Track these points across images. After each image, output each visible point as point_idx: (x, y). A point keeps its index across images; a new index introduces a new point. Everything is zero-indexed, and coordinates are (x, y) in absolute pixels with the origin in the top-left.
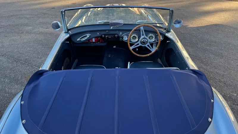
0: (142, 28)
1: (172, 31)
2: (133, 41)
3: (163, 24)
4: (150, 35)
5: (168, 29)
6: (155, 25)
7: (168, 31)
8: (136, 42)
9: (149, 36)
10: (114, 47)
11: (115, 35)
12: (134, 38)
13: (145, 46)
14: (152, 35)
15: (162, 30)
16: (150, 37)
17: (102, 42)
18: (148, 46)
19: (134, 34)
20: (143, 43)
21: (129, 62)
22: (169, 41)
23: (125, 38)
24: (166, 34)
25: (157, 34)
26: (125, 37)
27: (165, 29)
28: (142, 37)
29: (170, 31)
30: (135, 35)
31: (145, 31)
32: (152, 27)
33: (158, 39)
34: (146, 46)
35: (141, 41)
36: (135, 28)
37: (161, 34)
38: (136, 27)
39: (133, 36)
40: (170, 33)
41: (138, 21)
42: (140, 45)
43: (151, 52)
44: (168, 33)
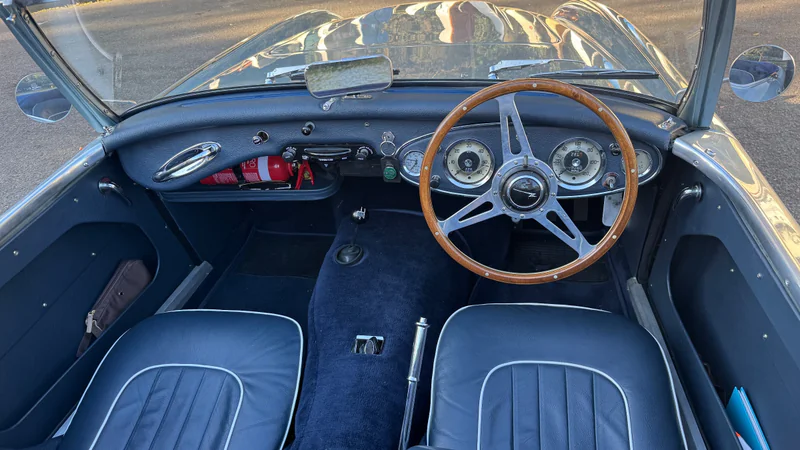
0: (508, 106)
1: (716, 121)
2: (463, 181)
3: (656, 76)
4: (572, 147)
5: (690, 109)
6: (599, 83)
7: (693, 127)
8: (480, 190)
9: (563, 153)
10: (356, 214)
11: (355, 145)
12: (470, 163)
13: (532, 220)
14: (584, 147)
15: (653, 117)
16: (569, 159)
17: (305, 185)
18: (552, 216)
19: (469, 142)
20: (519, 199)
21: (422, 320)
22: (698, 191)
23: (415, 168)
24: (677, 142)
25: (614, 140)
26: (412, 157)
27: (673, 111)
28: (511, 162)
29: (703, 125)
30: (475, 149)
31: (529, 122)
32: (575, 98)
33: (621, 171)
34: (539, 215)
35: (503, 188)
36: (462, 106)
37: (639, 140)
38: (469, 99)
39: (465, 156)
40: (705, 136)
41: (497, 67)
42: (499, 209)
43: (575, 255)
44: (689, 137)
